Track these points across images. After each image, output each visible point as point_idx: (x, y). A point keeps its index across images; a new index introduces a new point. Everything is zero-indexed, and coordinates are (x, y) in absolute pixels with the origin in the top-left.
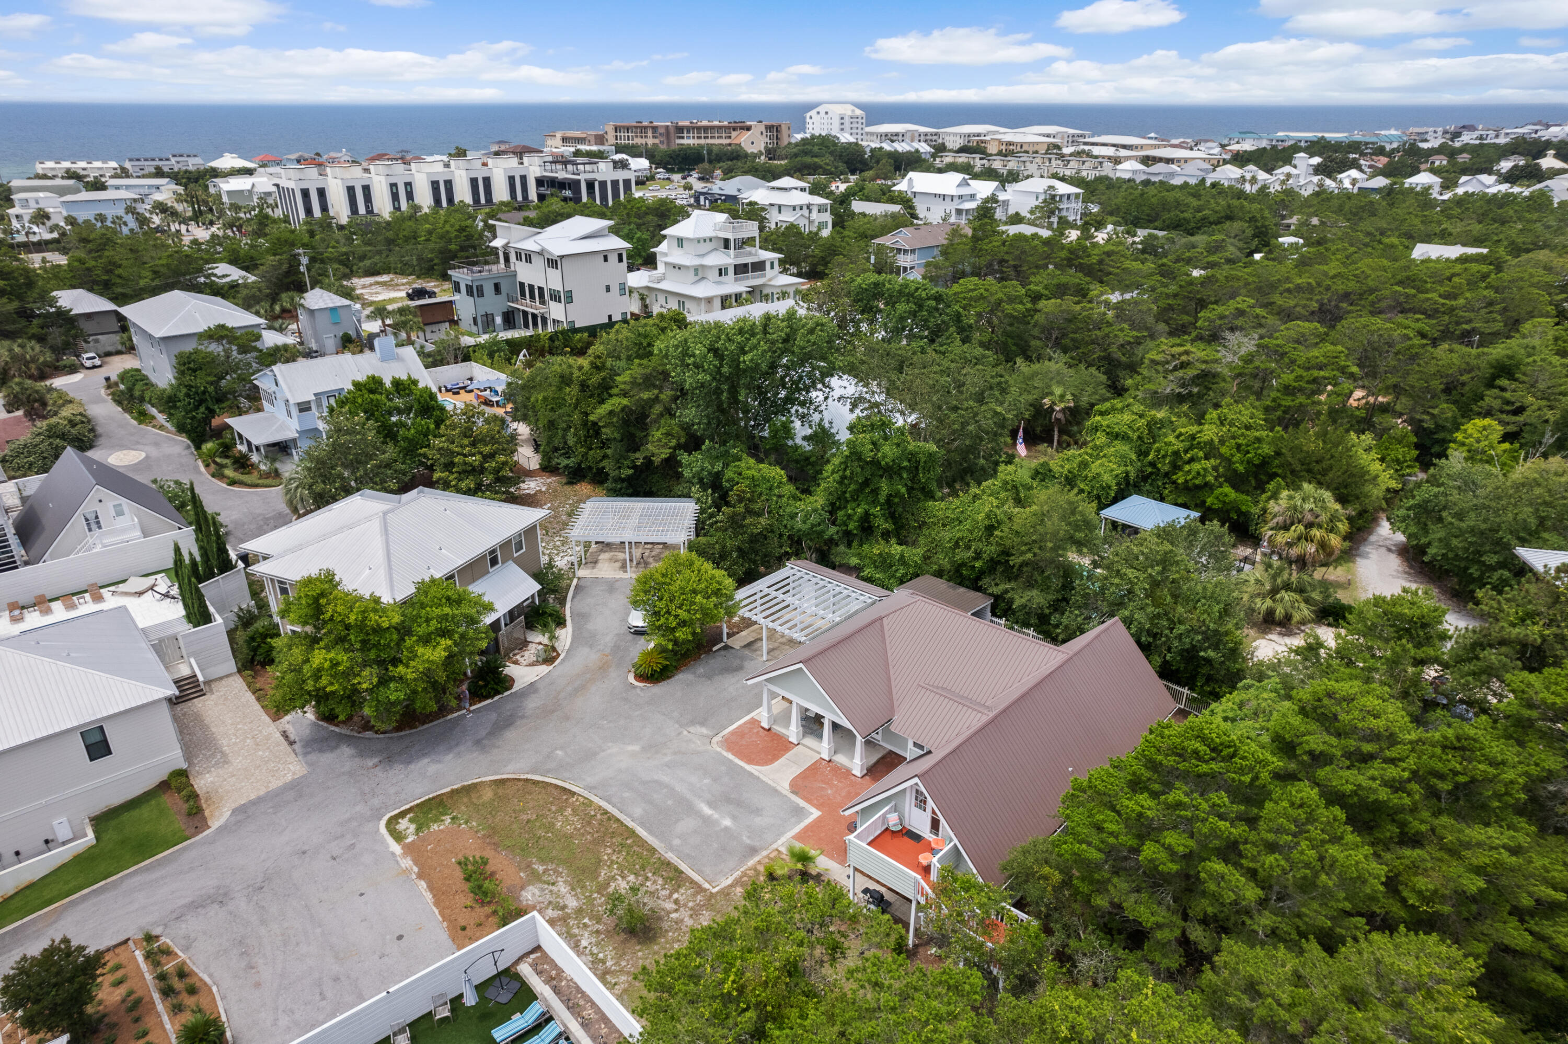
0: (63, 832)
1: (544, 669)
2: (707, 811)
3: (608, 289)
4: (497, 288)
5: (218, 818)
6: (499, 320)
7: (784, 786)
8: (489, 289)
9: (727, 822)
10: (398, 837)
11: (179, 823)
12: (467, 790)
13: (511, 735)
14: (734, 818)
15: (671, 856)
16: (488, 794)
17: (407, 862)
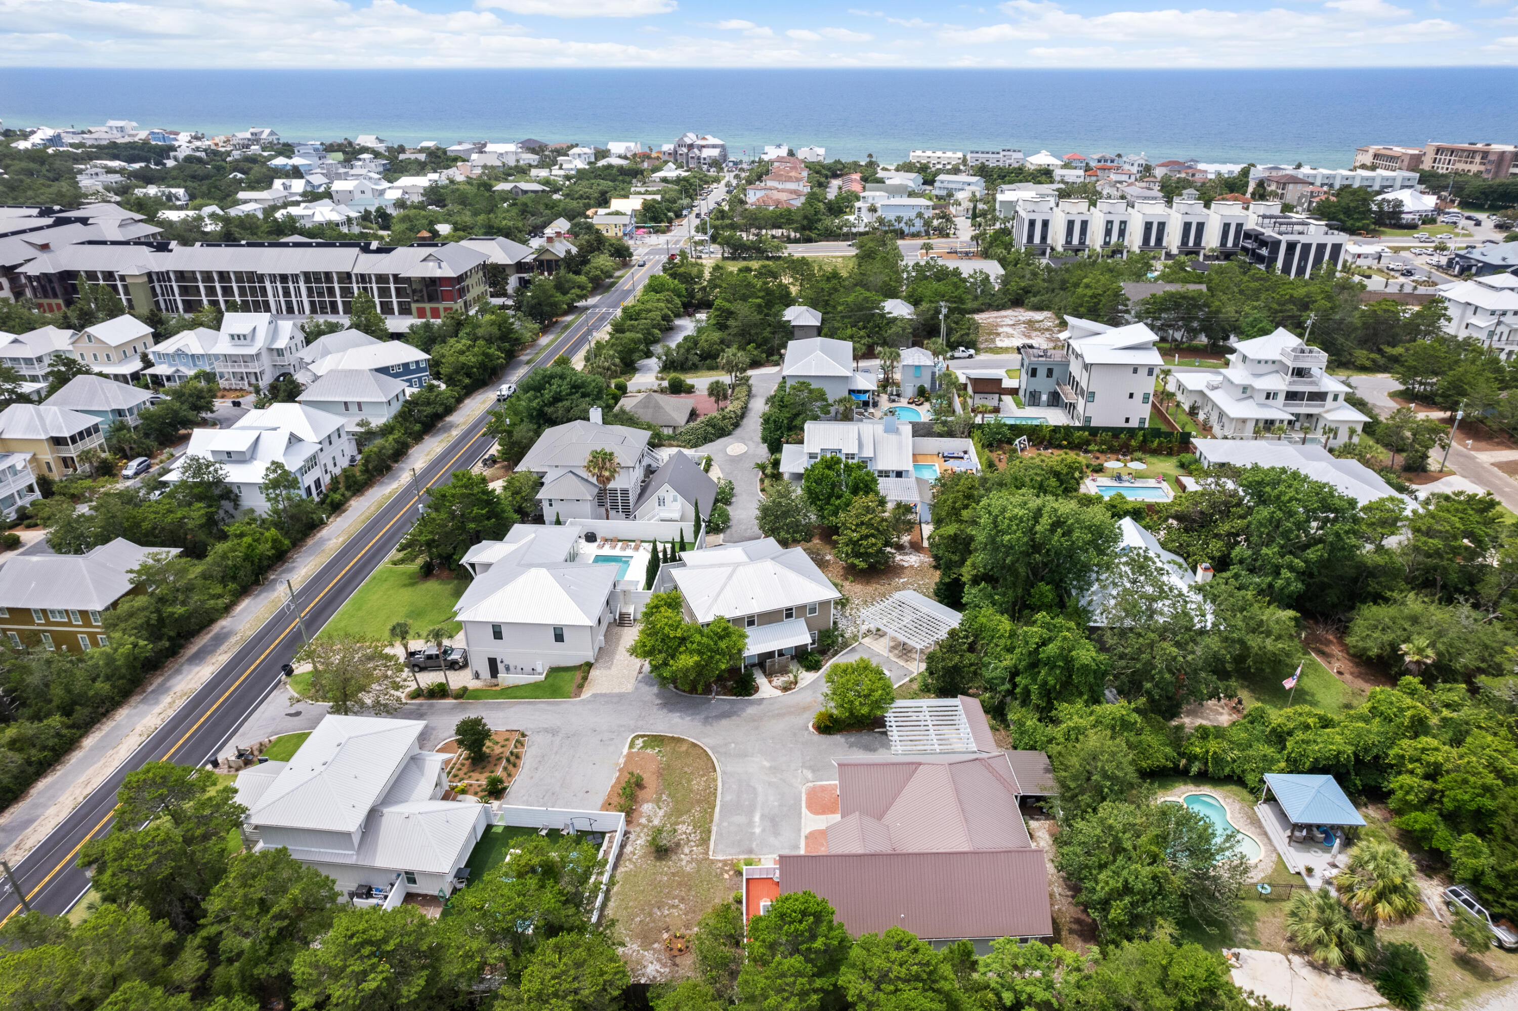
0: (539, 669)
1: (778, 693)
2: (757, 818)
3: (1131, 396)
4: (1050, 373)
5: (586, 694)
6: (1044, 397)
7: (806, 830)
8: (1042, 372)
9: (757, 830)
10: (632, 745)
11: (572, 687)
12: (679, 740)
13: (724, 722)
14: (763, 830)
15: (714, 829)
16: (684, 748)
17: (622, 761)
